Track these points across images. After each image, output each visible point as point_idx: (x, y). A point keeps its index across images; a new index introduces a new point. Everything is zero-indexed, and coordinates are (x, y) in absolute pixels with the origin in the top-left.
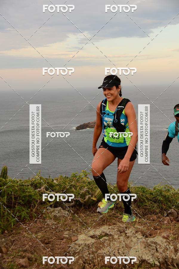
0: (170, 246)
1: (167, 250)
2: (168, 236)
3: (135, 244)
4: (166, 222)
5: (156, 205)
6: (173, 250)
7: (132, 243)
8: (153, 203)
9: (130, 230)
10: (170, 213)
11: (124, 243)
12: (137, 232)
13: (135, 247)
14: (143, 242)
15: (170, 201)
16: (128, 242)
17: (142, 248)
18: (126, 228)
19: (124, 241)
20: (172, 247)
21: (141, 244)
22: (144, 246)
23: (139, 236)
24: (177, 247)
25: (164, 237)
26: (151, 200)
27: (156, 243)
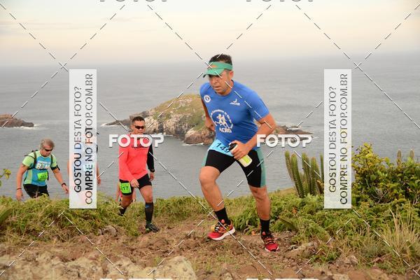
0: (97, 268)
1: (93, 273)
2: (97, 257)
3: (47, 272)
4: (99, 242)
5: (86, 222)
6: (101, 272)
7: (44, 272)
8: (83, 219)
9: (43, 256)
10: (106, 231)
11: (31, 273)
12: (53, 257)
13: (47, 277)
14: (60, 268)
15: (106, 216)
16: (37, 271)
17: (58, 275)
18: (37, 254)
19: (31, 271)
20: (100, 269)
21: (56, 271)
22: (60, 272)
23: (56, 261)
24: (106, 267)
25: (91, 259)
26: (80, 216)
27: (78, 267)
